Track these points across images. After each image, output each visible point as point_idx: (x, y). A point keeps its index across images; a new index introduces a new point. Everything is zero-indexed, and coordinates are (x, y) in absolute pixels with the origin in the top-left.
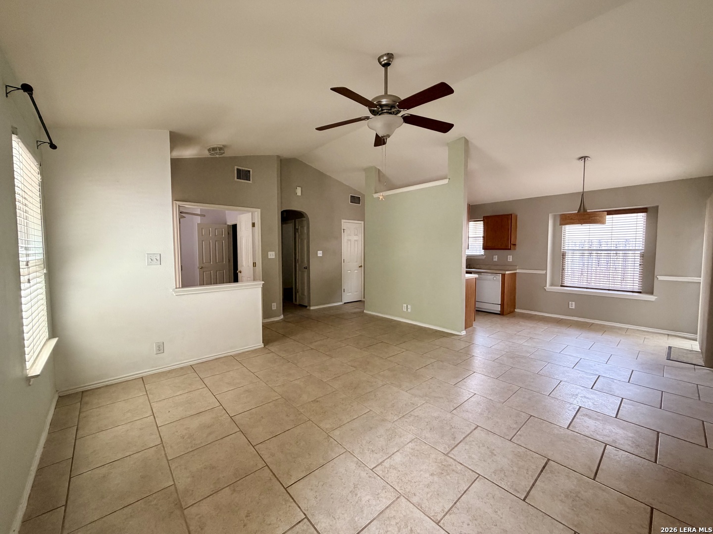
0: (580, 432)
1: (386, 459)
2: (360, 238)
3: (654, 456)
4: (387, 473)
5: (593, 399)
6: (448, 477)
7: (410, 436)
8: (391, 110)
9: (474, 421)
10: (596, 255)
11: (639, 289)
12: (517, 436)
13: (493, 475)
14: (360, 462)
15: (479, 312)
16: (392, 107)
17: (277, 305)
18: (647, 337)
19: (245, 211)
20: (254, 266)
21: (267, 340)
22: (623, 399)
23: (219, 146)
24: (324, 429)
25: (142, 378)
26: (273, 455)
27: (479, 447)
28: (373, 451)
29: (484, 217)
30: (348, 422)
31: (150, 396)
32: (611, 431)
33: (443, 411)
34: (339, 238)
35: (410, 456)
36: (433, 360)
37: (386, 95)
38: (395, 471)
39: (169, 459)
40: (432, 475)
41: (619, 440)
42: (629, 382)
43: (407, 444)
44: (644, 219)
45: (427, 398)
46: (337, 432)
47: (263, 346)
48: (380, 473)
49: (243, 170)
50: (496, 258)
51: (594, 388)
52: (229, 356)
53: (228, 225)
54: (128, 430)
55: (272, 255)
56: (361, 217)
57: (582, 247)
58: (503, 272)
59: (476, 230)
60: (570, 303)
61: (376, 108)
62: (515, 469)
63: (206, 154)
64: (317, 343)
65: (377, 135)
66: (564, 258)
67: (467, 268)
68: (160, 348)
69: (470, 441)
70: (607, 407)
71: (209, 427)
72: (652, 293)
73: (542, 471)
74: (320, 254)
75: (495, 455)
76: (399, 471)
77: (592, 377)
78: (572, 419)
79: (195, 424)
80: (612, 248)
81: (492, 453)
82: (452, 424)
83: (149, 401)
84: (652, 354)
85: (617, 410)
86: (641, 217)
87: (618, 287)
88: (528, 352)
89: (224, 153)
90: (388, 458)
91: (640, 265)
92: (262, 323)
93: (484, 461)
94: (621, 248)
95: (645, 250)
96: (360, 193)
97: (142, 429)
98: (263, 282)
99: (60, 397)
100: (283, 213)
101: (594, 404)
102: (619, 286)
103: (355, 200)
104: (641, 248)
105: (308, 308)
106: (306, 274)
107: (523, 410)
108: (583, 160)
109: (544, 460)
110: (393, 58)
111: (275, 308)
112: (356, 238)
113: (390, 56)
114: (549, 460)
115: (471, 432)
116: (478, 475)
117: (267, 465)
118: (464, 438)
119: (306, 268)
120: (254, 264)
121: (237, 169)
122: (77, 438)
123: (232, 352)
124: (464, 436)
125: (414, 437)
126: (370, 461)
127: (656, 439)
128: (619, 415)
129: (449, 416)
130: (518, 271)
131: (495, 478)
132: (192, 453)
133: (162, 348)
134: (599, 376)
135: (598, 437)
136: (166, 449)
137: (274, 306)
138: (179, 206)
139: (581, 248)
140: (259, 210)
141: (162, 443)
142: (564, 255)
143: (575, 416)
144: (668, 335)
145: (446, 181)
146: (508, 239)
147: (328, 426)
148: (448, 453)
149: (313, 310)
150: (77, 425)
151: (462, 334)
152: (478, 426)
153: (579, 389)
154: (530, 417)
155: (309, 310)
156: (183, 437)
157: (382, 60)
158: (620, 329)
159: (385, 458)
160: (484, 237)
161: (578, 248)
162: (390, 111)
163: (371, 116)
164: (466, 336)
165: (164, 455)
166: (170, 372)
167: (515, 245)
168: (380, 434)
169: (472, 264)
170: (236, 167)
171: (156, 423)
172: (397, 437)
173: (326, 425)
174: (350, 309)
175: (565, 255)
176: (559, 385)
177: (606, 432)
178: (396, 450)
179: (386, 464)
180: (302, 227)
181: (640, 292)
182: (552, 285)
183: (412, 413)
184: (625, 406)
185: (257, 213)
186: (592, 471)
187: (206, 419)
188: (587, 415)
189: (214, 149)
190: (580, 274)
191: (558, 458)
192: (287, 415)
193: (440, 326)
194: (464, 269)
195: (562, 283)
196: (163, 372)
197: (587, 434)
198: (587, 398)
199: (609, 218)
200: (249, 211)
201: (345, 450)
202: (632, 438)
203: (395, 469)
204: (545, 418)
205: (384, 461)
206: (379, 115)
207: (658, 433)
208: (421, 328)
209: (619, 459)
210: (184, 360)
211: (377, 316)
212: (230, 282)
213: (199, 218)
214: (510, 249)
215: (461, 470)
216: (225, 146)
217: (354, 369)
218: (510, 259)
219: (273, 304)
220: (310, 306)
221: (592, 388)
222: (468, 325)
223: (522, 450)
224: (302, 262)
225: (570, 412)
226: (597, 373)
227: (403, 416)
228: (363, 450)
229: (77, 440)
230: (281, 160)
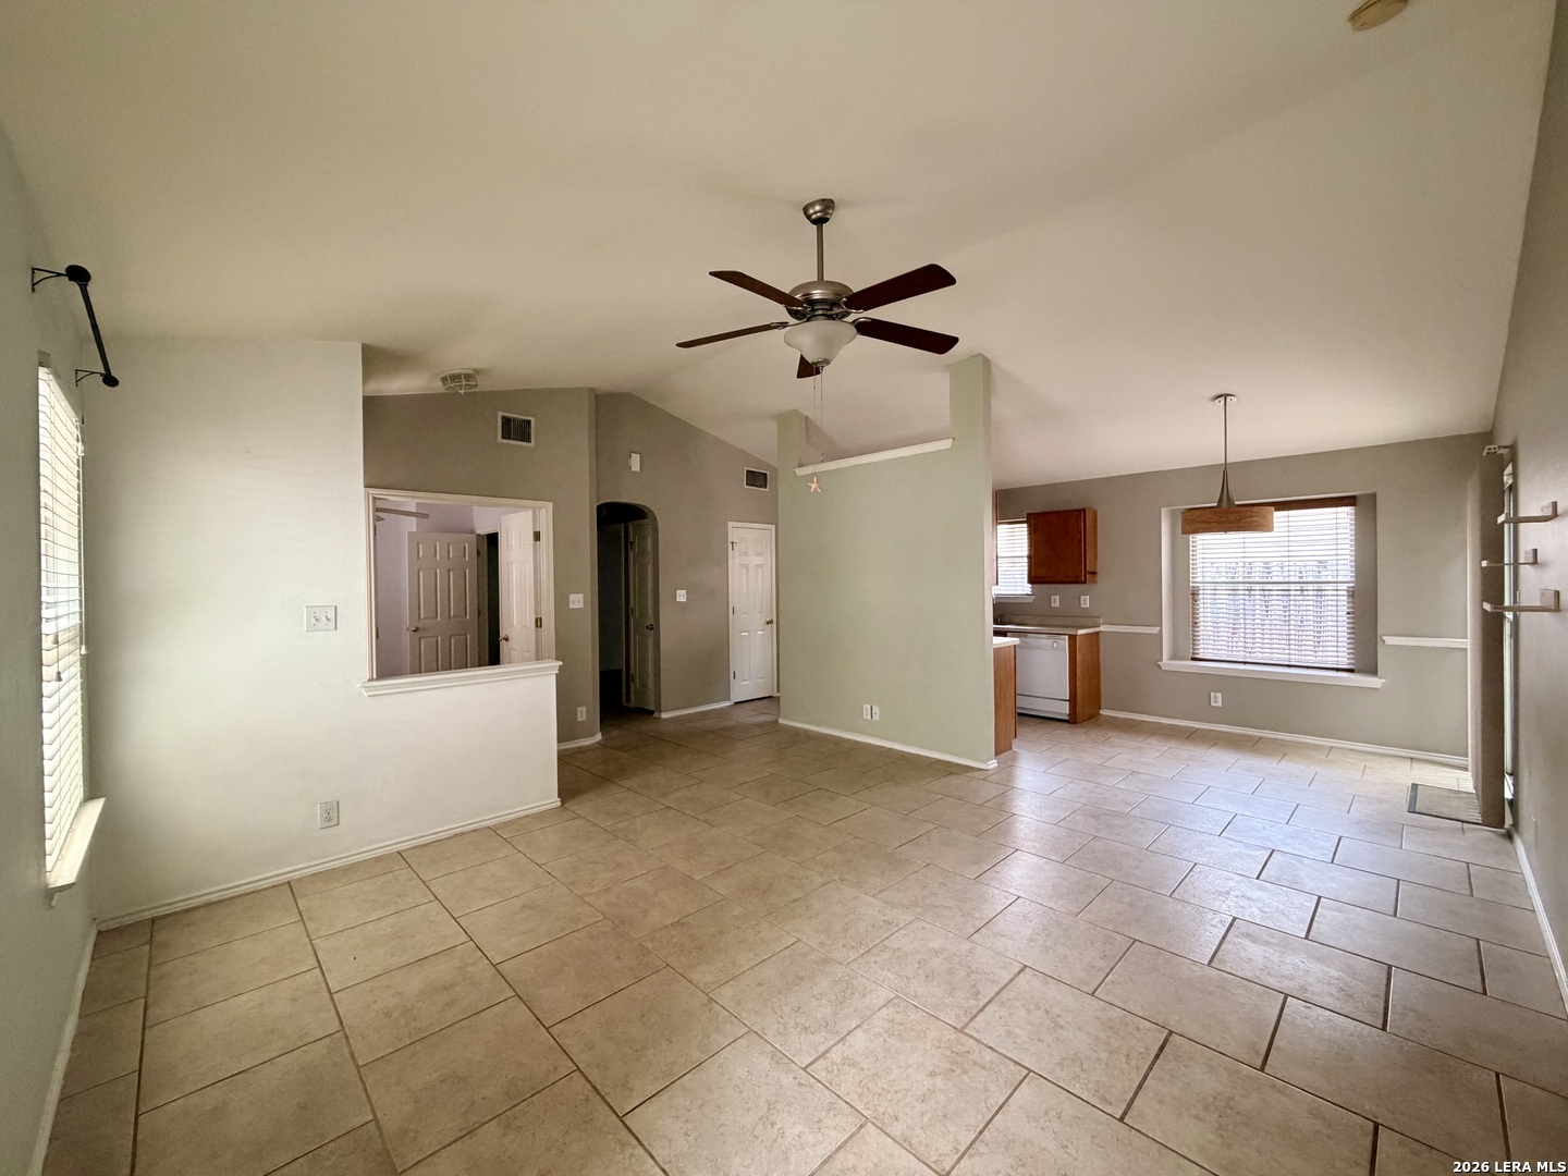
0: (1234, 972)
1: (834, 1046)
2: (767, 560)
3: (1381, 1017)
4: (837, 1076)
5: (1260, 900)
6: (965, 1078)
7: (884, 994)
8: (831, 310)
9: (1016, 955)
10: (1262, 593)
11: (1349, 664)
12: (1106, 985)
13: (1058, 1070)
14: (779, 1054)
15: (1025, 717)
16: (833, 304)
17: (587, 711)
18: (1369, 764)
19: (516, 506)
20: (537, 626)
21: (568, 791)
22: (1320, 898)
23: (465, 372)
24: (701, 986)
25: (289, 883)
26: (590, 1046)
27: (1028, 1011)
28: (805, 1028)
29: (1029, 515)
30: (752, 968)
31: (311, 925)
32: (1296, 967)
33: (951, 935)
34: (723, 561)
35: (886, 1036)
36: (930, 827)
37: (820, 281)
38: (853, 1071)
39: (360, 1064)
40: (932, 1074)
41: (1311, 985)
42: (1332, 862)
43: (879, 1009)
44: (1351, 520)
45: (918, 910)
46: (727, 991)
47: (559, 804)
48: (822, 1076)
49: (515, 420)
50: (1056, 602)
51: (1261, 877)
52: (484, 828)
53: (478, 535)
54: (262, 1004)
55: (577, 601)
56: (770, 516)
57: (1233, 578)
58: (1072, 632)
59: (1013, 542)
60: (1212, 694)
61: (801, 307)
62: (1104, 1055)
63: (437, 387)
64: (679, 794)
65: (802, 357)
66: (1195, 600)
67: (995, 622)
68: (331, 815)
69: (1009, 1000)
70: (1288, 917)
71: (446, 989)
72: (1373, 671)
73: (1157, 1057)
74: (681, 596)
75: (1062, 1027)
76: (863, 1070)
77: (1257, 853)
78: (1217, 944)
79: (413, 984)
80: (1292, 579)
81: (1057, 1024)
82: (970, 964)
83: (308, 935)
84: (1380, 801)
85: (1308, 922)
86: (1345, 515)
87: (1310, 660)
88: (1128, 804)
89: (476, 386)
90: (839, 1042)
91: (1348, 613)
92: (559, 752)
93: (1039, 1040)
94: (1310, 579)
95: (1356, 582)
96: (768, 466)
97: (296, 1000)
98: (561, 663)
99: (100, 933)
100: (600, 508)
101: (1263, 912)
102: (1311, 658)
103: (757, 479)
104: (1349, 579)
105: (655, 715)
106: (651, 640)
107: (1119, 930)
108: (1223, 402)
109: (1160, 1032)
110: (833, 208)
111: (584, 719)
112: (758, 560)
113: (828, 204)
114: (1171, 1032)
115: (1012, 980)
116: (1026, 1072)
117: (578, 1069)
118: (997, 994)
119: (650, 628)
120: (538, 623)
121: (503, 417)
122: (148, 1025)
123: (490, 818)
124: (997, 989)
125: (892, 996)
126: (800, 1049)
127: (1384, 981)
128: (1311, 933)
129: (965, 946)
130: (1102, 628)
131: (1061, 1076)
132: (411, 1049)
133: (335, 814)
134: (1273, 851)
135: (1272, 982)
136: (351, 1041)
137: (582, 714)
138: (374, 498)
139: (1230, 580)
140: (551, 504)
141: (343, 1028)
142: (1195, 594)
143: (1224, 938)
144: (1412, 759)
145: (947, 444)
146: (1079, 564)
147: (708, 978)
148: (965, 1027)
149: (666, 720)
150: (146, 997)
151: (990, 767)
152: (1026, 966)
153: (1232, 879)
154: (1133, 943)
155: (659, 718)
156: (388, 1014)
157: (811, 211)
158: (1318, 747)
159: (832, 1043)
160: (1029, 557)
161: (1223, 579)
162: (829, 313)
163: (792, 321)
164: (999, 770)
165: (349, 1056)
166: (351, 868)
167: (1094, 573)
168: (820, 991)
169: (1006, 614)
170: (500, 414)
171: (327, 984)
172: (857, 995)
173: (703, 975)
174: (746, 717)
175: (1198, 595)
176: (1192, 873)
177: (1286, 969)
178: (854, 1026)
179: (835, 1055)
180: (643, 538)
181: (1351, 671)
182: (1174, 656)
183: (886, 943)
184: (1325, 912)
185: (546, 511)
186: (1257, 1053)
187: (440, 971)
188: (1248, 935)
189: (455, 378)
190: (1230, 635)
191: (1191, 1029)
192: (618, 957)
193: (942, 751)
194: (990, 626)
195: (1194, 654)
196: (334, 870)
197: (1249, 975)
198: (1249, 899)
199: (1279, 517)
200: (525, 508)
201: (747, 1030)
202: (1338, 979)
203: (854, 1064)
204: (1164, 945)
205: (830, 1048)
206: (808, 320)
207: (1390, 967)
208: (903, 756)
209: (1312, 1026)
210: (383, 841)
211: (807, 731)
212: (480, 665)
213: (414, 520)
214: (1085, 582)
215: (992, 1062)
216: (478, 372)
217: (760, 850)
218: (1086, 602)
219: (579, 709)
220: (660, 712)
221: (1258, 878)
222: (1002, 747)
223: (1117, 1013)
224: (643, 614)
225: (1215, 931)
226: (1269, 845)
227: (868, 951)
228: (785, 1029)
229: (147, 1030)
230: (597, 397)
